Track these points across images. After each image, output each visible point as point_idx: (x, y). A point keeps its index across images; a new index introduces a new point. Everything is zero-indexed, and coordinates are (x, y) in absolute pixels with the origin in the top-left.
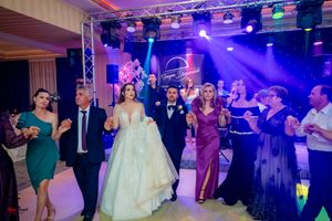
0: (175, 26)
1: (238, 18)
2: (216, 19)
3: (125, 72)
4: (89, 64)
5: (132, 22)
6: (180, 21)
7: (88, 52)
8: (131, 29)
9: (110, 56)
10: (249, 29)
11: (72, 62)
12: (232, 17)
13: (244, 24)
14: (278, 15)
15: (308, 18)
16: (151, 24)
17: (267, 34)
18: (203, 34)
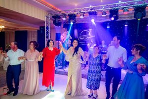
0: (82, 17)
1: (108, 14)
2: (99, 14)
6: (84, 16)
8: (64, 19)
9: (57, 30)
10: (113, 19)
11: (42, 32)
12: (105, 13)
14: (126, 13)
17: (125, 21)
18: (93, 21)
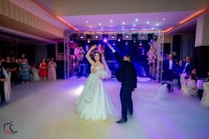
3: (77, 51)
4: (66, 48)
5: (82, 35)
7: (66, 44)
13: (118, 39)
15: (134, 39)
16: (89, 36)
